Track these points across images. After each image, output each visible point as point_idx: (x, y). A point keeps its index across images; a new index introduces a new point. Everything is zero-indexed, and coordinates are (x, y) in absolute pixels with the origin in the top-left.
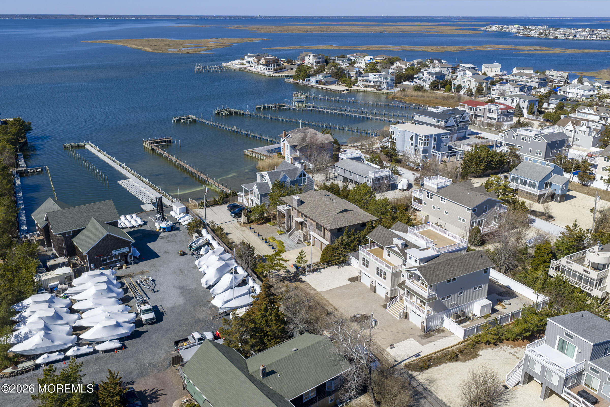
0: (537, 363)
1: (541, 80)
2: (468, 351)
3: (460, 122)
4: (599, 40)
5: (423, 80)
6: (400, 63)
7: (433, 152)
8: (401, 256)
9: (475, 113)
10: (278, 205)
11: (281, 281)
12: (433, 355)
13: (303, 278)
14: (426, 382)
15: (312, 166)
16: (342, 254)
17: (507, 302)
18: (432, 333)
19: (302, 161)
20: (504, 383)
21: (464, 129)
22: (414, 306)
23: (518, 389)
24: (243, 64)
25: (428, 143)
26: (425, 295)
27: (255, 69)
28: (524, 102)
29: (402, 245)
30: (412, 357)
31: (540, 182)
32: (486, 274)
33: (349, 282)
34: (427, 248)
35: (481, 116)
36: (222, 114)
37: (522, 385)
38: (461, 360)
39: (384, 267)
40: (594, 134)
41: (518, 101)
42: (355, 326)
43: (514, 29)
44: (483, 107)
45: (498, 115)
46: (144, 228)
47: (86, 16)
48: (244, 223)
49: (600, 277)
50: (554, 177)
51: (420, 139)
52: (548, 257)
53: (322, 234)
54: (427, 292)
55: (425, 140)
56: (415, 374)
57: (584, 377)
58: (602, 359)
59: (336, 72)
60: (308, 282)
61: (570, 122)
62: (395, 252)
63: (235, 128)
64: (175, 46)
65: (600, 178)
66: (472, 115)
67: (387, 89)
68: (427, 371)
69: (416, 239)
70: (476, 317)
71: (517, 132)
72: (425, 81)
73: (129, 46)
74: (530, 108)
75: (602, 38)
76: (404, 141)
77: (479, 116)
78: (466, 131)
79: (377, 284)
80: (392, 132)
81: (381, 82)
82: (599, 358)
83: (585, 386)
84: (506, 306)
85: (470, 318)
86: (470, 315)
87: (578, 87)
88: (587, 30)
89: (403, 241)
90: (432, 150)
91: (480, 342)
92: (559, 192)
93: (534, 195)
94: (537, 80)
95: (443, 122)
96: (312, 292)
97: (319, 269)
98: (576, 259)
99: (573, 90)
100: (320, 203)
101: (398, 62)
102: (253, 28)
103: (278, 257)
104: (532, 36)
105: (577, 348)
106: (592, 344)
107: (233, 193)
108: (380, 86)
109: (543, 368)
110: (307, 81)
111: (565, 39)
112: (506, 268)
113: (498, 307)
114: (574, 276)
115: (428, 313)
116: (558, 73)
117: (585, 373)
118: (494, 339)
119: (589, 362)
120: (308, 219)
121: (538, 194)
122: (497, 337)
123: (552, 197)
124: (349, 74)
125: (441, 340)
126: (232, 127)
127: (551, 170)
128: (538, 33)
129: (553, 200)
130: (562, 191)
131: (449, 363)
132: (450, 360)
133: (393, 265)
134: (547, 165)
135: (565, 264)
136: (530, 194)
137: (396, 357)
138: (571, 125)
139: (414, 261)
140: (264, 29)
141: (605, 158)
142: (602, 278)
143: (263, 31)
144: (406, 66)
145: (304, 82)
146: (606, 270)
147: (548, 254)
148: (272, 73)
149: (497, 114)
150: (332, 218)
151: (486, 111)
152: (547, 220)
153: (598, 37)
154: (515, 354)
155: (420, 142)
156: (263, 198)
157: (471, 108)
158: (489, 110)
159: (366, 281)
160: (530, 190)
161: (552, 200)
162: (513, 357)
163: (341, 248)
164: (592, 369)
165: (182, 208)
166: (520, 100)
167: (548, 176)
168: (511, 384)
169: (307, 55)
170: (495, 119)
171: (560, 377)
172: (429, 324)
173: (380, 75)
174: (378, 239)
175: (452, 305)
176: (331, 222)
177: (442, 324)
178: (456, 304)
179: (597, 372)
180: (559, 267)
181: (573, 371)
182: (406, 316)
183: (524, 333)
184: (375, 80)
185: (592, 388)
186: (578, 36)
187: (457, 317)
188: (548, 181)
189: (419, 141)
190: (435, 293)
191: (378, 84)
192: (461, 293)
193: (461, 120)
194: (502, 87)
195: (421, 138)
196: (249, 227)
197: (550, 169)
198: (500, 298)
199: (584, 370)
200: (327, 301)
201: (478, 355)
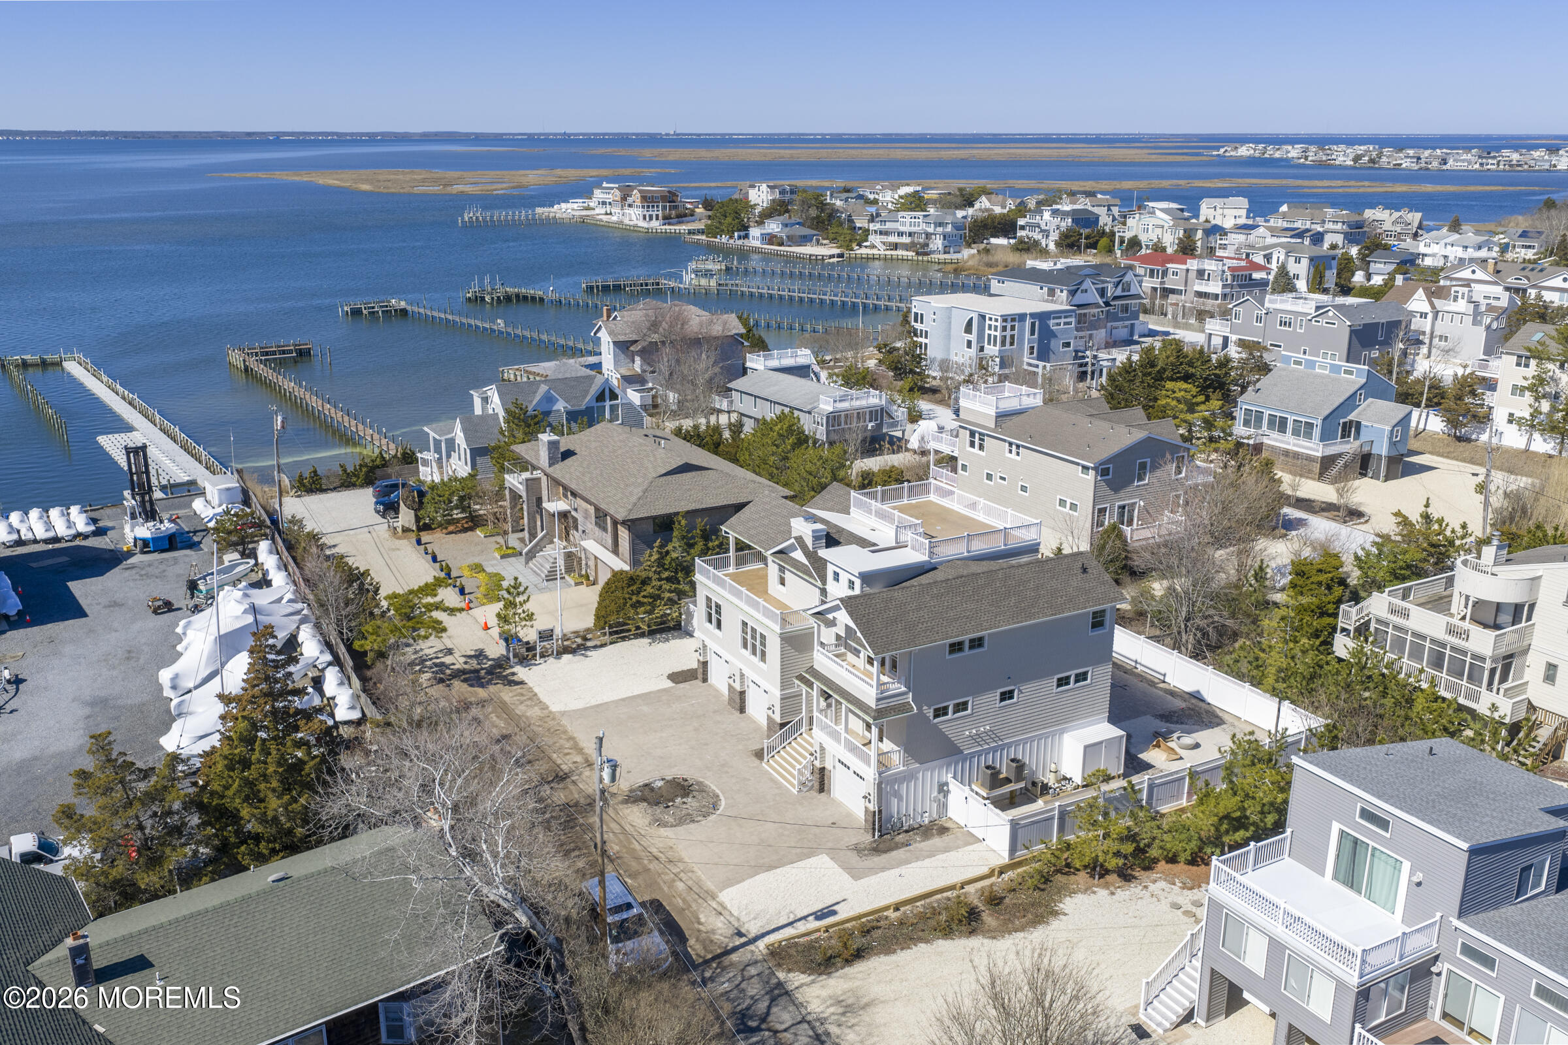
0: (1252, 931)
1: (1350, 226)
2: (1022, 898)
3: (1116, 298)
4: (1504, 171)
5: (1042, 231)
6: (989, 201)
7: (1030, 365)
8: (811, 576)
9: (1162, 283)
10: (511, 472)
11: (441, 681)
12: (891, 914)
13: (521, 672)
14: (832, 1010)
15: (672, 397)
16: (659, 597)
17: (1188, 740)
18: (901, 838)
19: (650, 385)
20: (1135, 1015)
21: (1128, 319)
22: (839, 742)
23: (1188, 1036)
24: (588, 208)
25: (1012, 337)
26: (869, 694)
27: (614, 218)
28: (1298, 261)
29: (816, 538)
30: (805, 918)
31: (1325, 419)
32: (1099, 632)
33: (670, 684)
34: (900, 546)
35: (1179, 292)
36: (483, 299)
37: (1203, 1024)
38: (989, 931)
39: (759, 616)
40: (1489, 320)
41: (1282, 258)
42: (636, 817)
43: (1294, 152)
44: (1184, 267)
45: (1224, 286)
46: (92, 542)
47: (249, 134)
48: (406, 530)
49: (1503, 651)
50: (1368, 406)
51: (990, 326)
52: (1331, 598)
53: (609, 541)
54: (874, 683)
55: (1004, 329)
56: (795, 979)
57: (1439, 987)
58: (1509, 912)
59: (818, 217)
60: (531, 685)
61: (1421, 290)
62: (796, 564)
63: (502, 325)
64: (435, 181)
65: (1506, 417)
66: (1155, 289)
67: (945, 253)
68: (847, 970)
69: (875, 526)
70: (1069, 787)
71: (1267, 305)
72: (1046, 232)
73: (321, 182)
74: (1314, 278)
75: (1510, 166)
76: (948, 337)
77: (1173, 291)
78: (1132, 325)
79: (748, 682)
80: (916, 314)
81: (928, 235)
82: (1496, 905)
83: (1446, 1025)
84: (1182, 752)
85: (1045, 788)
86: (1050, 779)
87: (1447, 240)
88: (1474, 151)
89: (819, 526)
90: (1026, 360)
91: (1068, 869)
92: (1382, 449)
93: (1310, 459)
94: (1339, 226)
95: (1065, 292)
96: (534, 712)
97: (587, 649)
98: (1422, 600)
99: (1435, 249)
100: (619, 452)
101: (984, 198)
102: (648, 153)
103: (430, 600)
104: (1337, 163)
105: (1406, 866)
106: (1465, 846)
107: (404, 454)
108: (927, 245)
109: (1276, 948)
110: (740, 238)
111: (1421, 169)
112: (1199, 642)
113: (1152, 756)
114: (1416, 653)
115: (883, 764)
116: (1396, 214)
117: (1442, 967)
118: (1117, 854)
119: (1456, 923)
120: (579, 502)
121: (1319, 454)
122: (1129, 848)
123: (1364, 464)
124: (851, 221)
125: (927, 862)
126: (494, 322)
127: (1357, 386)
128: (1351, 156)
129: (1365, 475)
130: (1393, 444)
131: (941, 942)
132: (947, 932)
133: (786, 606)
134: (1346, 372)
135: (1384, 614)
136: (1296, 455)
137: (744, 919)
138: (1424, 297)
139: (846, 584)
140: (675, 154)
141: (1520, 357)
142: (1511, 656)
143: (671, 158)
144: (1004, 207)
145: (731, 241)
146: (1523, 624)
147: (1329, 588)
148: (655, 224)
149: (1220, 284)
150: (640, 489)
151: (1192, 275)
152: (1345, 522)
153: (1502, 163)
154: (1194, 909)
155: (989, 335)
156: (479, 460)
157: (1152, 271)
158: (1200, 273)
159: (719, 679)
160: (1294, 445)
161: (1363, 474)
162: (1186, 919)
163: (660, 579)
164: (1468, 950)
165: (228, 489)
166: (1287, 255)
167: (1350, 402)
168: (1159, 1018)
169: (753, 186)
170: (1216, 297)
171: (1340, 985)
172: (888, 804)
173: (925, 216)
174: (753, 532)
175: (976, 739)
176: (634, 499)
177: (943, 807)
178: (992, 735)
179: (1488, 962)
180: (1367, 624)
181: (1389, 960)
182: (821, 780)
183: (1227, 832)
184: (913, 229)
185: (1472, 1031)
186: (1451, 162)
187: (994, 780)
188: (1350, 417)
189: (987, 332)
190: (903, 689)
191: (921, 241)
192: (1007, 696)
193: (1119, 292)
194: (1244, 237)
195: (993, 323)
196: (414, 541)
197: (1354, 382)
198: (1163, 727)
199: (1436, 958)
200: (572, 738)
201: (1055, 914)
